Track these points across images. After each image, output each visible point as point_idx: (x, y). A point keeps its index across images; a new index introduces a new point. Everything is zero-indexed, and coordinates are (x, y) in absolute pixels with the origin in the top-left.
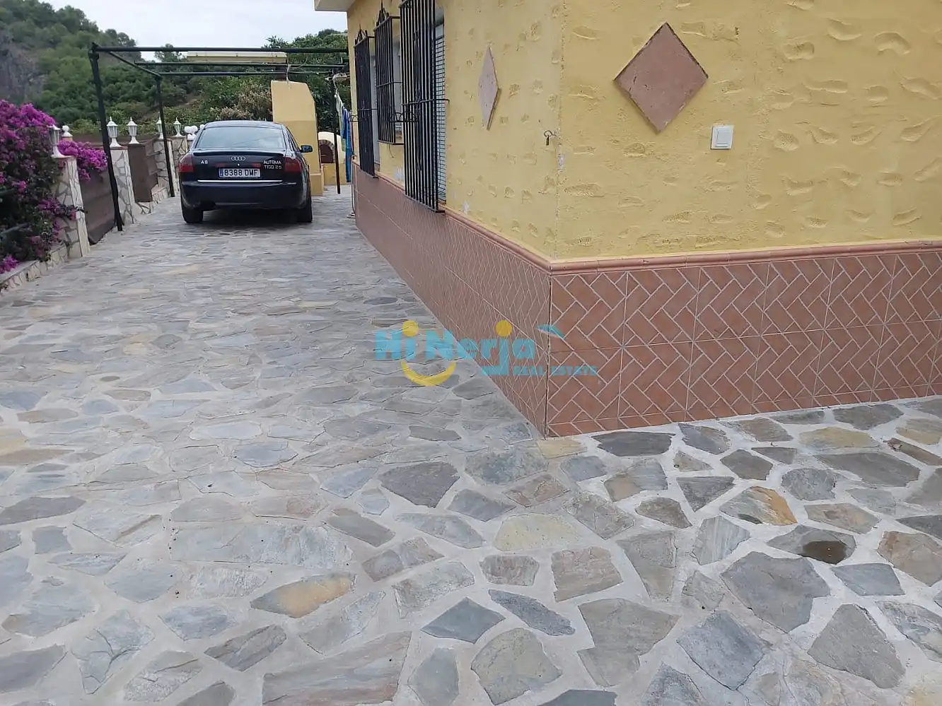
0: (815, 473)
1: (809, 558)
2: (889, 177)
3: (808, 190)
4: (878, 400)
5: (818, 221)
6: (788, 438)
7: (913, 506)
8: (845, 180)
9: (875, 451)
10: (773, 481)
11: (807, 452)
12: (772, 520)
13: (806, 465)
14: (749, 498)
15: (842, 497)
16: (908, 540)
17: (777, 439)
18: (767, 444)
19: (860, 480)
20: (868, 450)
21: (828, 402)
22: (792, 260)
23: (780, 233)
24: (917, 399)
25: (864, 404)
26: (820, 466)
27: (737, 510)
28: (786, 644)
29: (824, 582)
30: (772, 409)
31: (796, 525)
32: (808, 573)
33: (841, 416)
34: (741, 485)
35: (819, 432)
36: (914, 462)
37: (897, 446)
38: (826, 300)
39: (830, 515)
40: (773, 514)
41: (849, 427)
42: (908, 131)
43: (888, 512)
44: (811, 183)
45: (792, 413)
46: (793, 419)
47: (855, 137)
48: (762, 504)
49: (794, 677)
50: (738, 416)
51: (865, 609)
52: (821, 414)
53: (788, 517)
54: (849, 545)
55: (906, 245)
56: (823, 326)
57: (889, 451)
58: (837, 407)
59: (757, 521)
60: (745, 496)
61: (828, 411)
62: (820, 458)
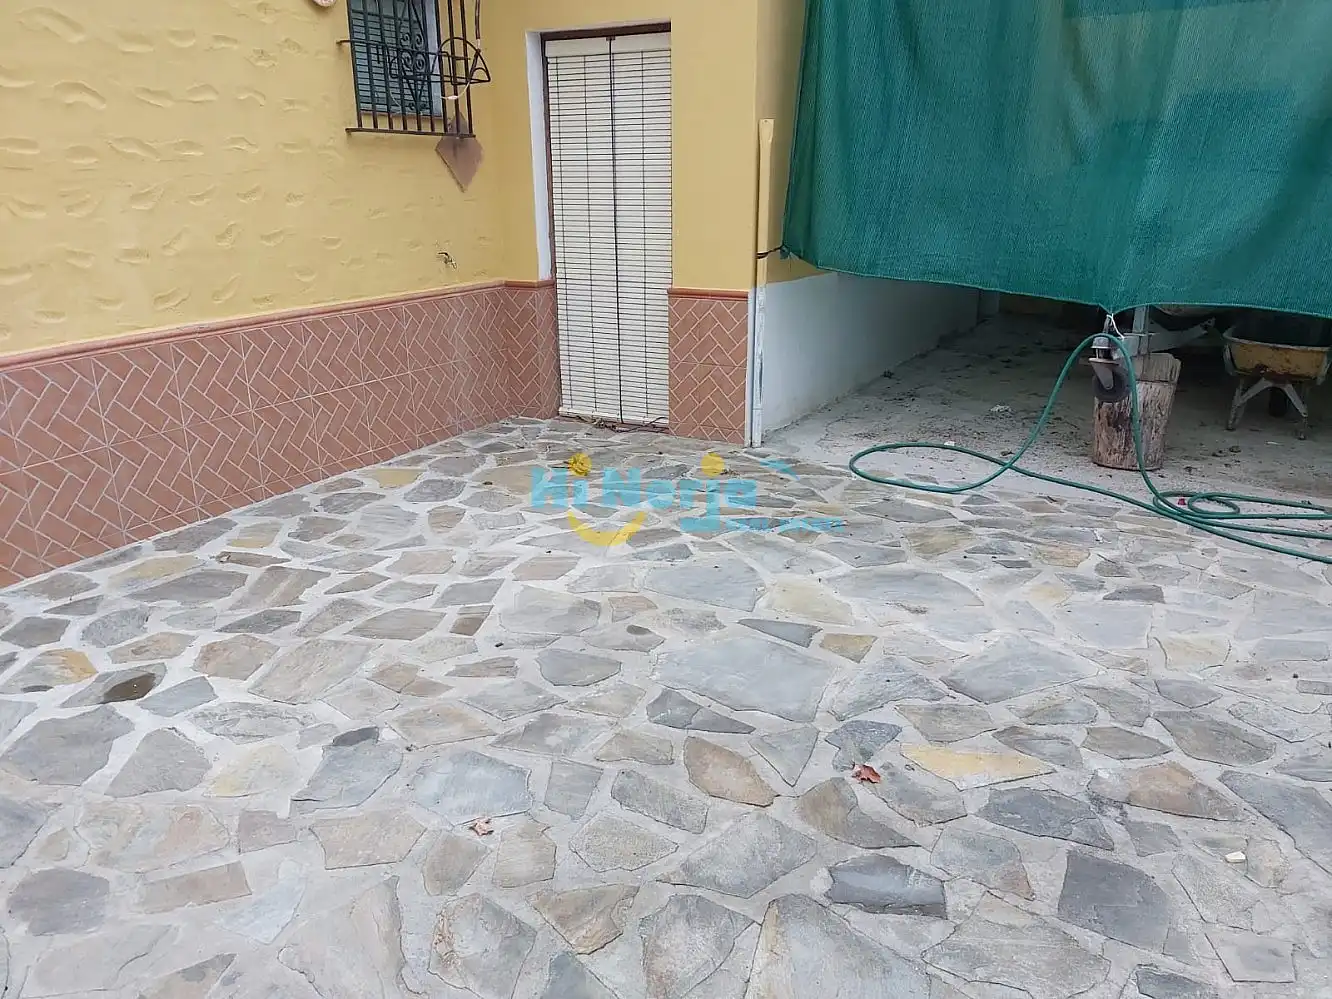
0: (125, 614)
1: (111, 704)
2: (129, 253)
3: (27, 276)
4: (209, 517)
5: (55, 315)
6: (92, 586)
7: (235, 612)
8: (73, 261)
9: (199, 570)
10: (71, 639)
11: (115, 595)
12: (66, 681)
13: (116, 608)
14: (36, 667)
15: (155, 627)
16: (225, 646)
17: (79, 591)
18: (66, 601)
19: (179, 605)
20: (189, 572)
21: (147, 533)
22: (31, 366)
23: (5, 335)
24: (256, 505)
25: (193, 525)
26: (130, 605)
27: (21, 685)
28: (80, 797)
29: (127, 719)
30: (72, 559)
31: (96, 675)
32: (109, 718)
33: (162, 546)
34: (26, 656)
35: (134, 569)
36: (242, 569)
37: (224, 559)
38: (97, 409)
39: (138, 651)
40: (68, 673)
41: (173, 554)
42: (136, 198)
43: (207, 626)
44: (27, 268)
45: (100, 557)
46: (101, 564)
47: (70, 209)
48: (54, 668)
49: (85, 824)
50: (26, 580)
51: (174, 728)
52: (137, 549)
53: (86, 669)
54: (158, 673)
55: (178, 331)
56: (104, 441)
57: (218, 566)
58: (158, 537)
59: (45, 688)
60: (31, 668)
61: (147, 544)
62: (133, 596)
